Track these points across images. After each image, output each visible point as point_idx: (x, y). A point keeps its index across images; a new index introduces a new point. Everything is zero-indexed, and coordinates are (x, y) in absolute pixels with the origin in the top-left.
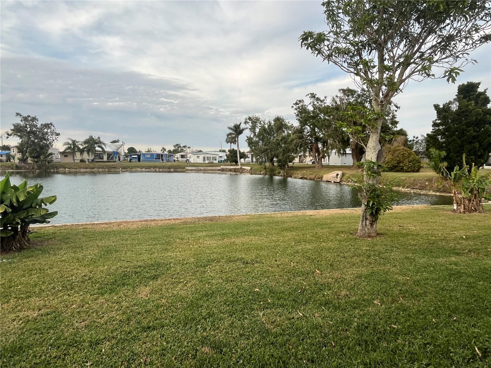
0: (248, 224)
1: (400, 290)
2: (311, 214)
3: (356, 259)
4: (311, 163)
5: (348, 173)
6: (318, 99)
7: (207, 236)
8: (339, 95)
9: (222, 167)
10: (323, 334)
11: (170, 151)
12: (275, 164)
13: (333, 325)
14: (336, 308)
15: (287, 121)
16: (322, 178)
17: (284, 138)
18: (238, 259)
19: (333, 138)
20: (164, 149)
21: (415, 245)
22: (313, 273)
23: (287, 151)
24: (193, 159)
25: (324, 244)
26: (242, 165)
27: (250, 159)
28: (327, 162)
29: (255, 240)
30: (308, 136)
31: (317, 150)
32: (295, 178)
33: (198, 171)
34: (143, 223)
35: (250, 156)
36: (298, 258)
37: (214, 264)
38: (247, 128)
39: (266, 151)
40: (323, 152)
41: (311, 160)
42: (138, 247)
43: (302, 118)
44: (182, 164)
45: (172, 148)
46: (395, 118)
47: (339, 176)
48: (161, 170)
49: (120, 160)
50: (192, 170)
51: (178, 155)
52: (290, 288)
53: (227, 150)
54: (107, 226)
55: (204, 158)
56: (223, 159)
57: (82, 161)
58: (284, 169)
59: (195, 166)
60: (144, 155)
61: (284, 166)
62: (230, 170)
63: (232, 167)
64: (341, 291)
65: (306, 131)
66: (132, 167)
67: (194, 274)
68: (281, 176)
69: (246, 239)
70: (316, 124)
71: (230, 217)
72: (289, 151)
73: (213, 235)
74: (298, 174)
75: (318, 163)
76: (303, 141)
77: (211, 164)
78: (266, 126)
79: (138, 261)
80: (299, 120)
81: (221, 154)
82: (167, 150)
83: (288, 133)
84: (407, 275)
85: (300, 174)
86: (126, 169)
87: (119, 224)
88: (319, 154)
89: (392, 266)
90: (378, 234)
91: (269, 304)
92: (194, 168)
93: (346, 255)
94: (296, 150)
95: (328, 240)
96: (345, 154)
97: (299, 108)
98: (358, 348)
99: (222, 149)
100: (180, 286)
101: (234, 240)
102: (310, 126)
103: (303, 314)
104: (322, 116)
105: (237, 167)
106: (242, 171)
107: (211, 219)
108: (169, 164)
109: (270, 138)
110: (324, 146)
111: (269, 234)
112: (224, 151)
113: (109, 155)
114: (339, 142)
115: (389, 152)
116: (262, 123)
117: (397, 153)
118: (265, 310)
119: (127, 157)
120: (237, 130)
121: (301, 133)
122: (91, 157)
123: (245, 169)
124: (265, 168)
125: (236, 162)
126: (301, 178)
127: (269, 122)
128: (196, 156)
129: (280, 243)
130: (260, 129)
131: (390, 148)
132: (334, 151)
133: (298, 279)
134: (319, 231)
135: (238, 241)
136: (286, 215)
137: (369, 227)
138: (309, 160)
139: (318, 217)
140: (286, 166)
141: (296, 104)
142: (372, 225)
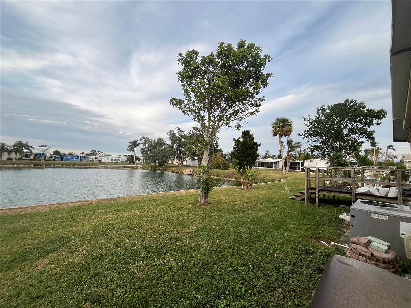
0: (136, 202)
1: (217, 236)
2: (174, 194)
3: (196, 219)
4: (177, 164)
5: (196, 169)
6: (181, 131)
7: (105, 212)
8: (192, 130)
9: (124, 165)
10: (173, 273)
11: (87, 154)
12: (157, 164)
13: (180, 265)
14: (183, 253)
15: (165, 141)
16: (182, 172)
17: (162, 150)
18: (125, 227)
19: (188, 151)
20: (83, 153)
21: (225, 208)
22: (172, 231)
23: (164, 157)
24: (104, 160)
25: (180, 211)
26: (137, 164)
27: (142, 161)
28: (186, 164)
29: (138, 212)
30: (176, 149)
31: (181, 157)
32: (168, 172)
33: (107, 168)
34: (56, 205)
35: (142, 159)
36: (164, 222)
37: (106, 233)
38: (141, 144)
39: (152, 157)
40: (183, 158)
41: (177, 162)
42: (45, 226)
43: (173, 140)
44: (95, 163)
45: (89, 153)
46: (218, 143)
47: (191, 171)
48: (79, 166)
49: (45, 159)
50: (102, 167)
51: (93, 157)
52: (157, 244)
53: (128, 155)
54: (20, 210)
55: (112, 159)
56: (125, 161)
57: (9, 159)
58: (162, 167)
59: (105, 164)
60: (66, 156)
61: (162, 165)
62: (129, 167)
63: (130, 165)
64: (187, 241)
65: (175, 147)
66: (55, 164)
67: (90, 243)
68: (160, 171)
69: (133, 213)
70: (180, 143)
71: (124, 198)
72: (165, 157)
73: (110, 212)
74: (170, 170)
75: (181, 164)
76: (173, 152)
77: (117, 163)
78: (153, 143)
79: (42, 238)
80: (171, 141)
81: (124, 157)
82: (85, 154)
83: (165, 147)
84: (221, 226)
85: (171, 170)
86: (49, 165)
87: (33, 208)
88: (181, 159)
89: (214, 221)
90: (208, 203)
91: (142, 257)
92: (104, 166)
93: (191, 217)
94: (169, 157)
95: (182, 209)
96: (194, 159)
97: (171, 134)
98: (193, 278)
99: (125, 154)
100: (76, 254)
101: (124, 214)
102: (177, 144)
103: (163, 261)
104: (183, 140)
105: (134, 165)
106: (136, 168)
107: (111, 200)
108: (86, 163)
109: (155, 150)
110: (184, 155)
111: (148, 207)
112: (126, 156)
113: (36, 155)
114: (191, 154)
115: (215, 159)
116: (150, 141)
117: (218, 160)
118: (138, 263)
119: (52, 157)
120: (135, 144)
121: (172, 148)
122: (18, 156)
123: (138, 167)
124: (151, 166)
125: (133, 162)
126: (171, 172)
127: (155, 141)
128: (106, 158)
129: (154, 213)
130: (149, 144)
131: (215, 158)
132: (189, 158)
133: (163, 236)
134: (178, 204)
135: (127, 214)
136: (160, 195)
137: (204, 200)
138: (176, 162)
139: (179, 195)
140: (163, 166)
141: (170, 132)
142: (205, 199)
